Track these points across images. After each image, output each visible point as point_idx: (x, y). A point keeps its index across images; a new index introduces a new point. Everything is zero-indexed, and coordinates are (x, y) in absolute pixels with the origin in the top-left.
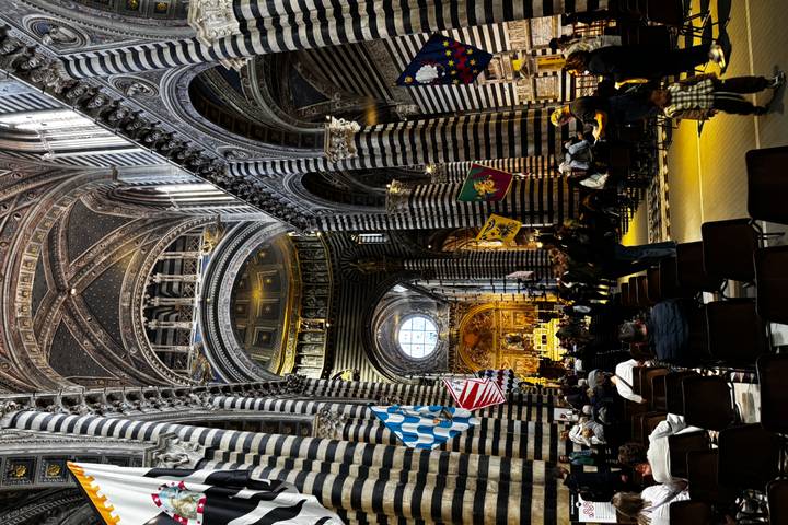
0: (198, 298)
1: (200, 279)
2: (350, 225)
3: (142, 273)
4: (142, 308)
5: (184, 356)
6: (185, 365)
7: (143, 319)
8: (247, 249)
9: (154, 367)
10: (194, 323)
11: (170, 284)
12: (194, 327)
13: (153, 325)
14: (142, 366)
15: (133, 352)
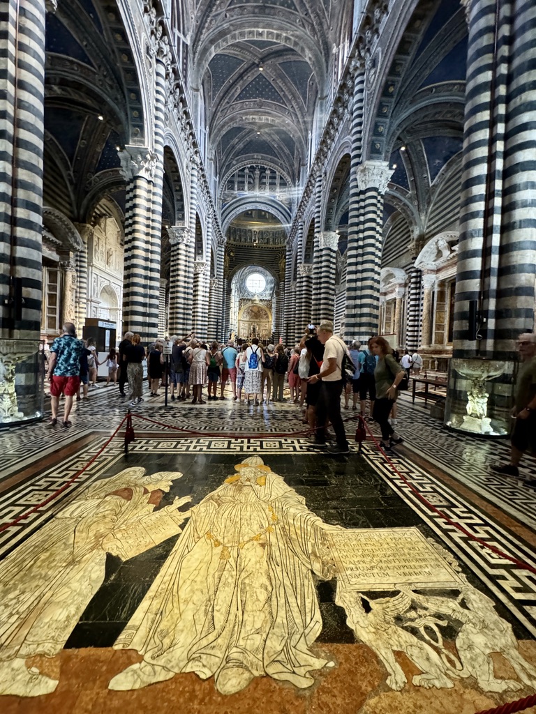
1: (267, 194)
3: (270, 164)
4: (254, 165)
5: (233, 189)
6: (229, 189)
7: (249, 166)
9: (229, 172)
10: (247, 193)
11: (265, 177)
12: (245, 193)
13: (247, 171)
14: (229, 167)
15: (234, 162)
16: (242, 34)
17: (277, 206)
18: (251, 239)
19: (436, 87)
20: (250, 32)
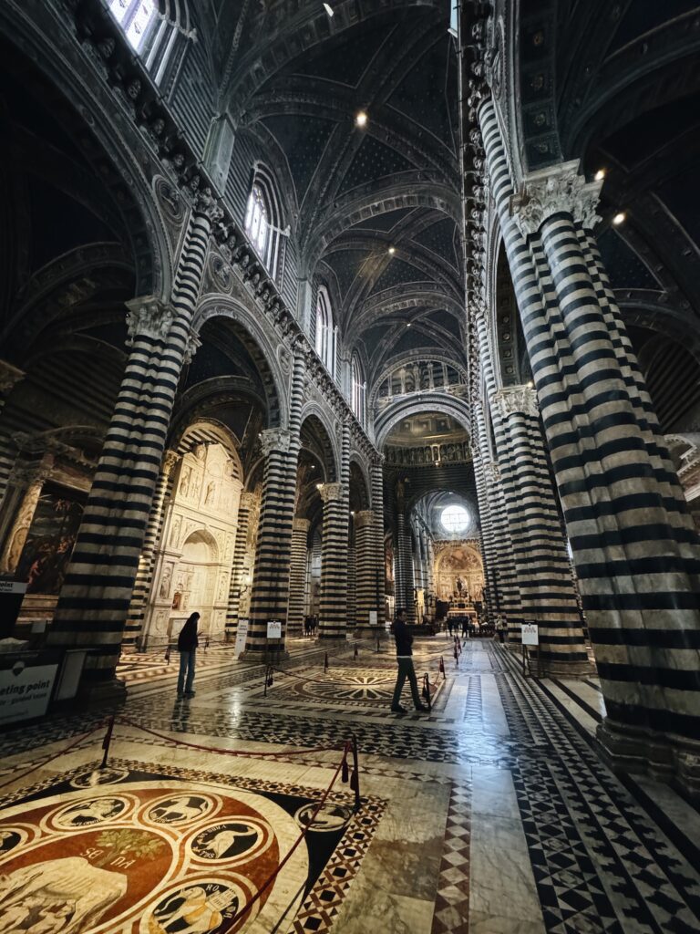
0: (420, 393)
1: (431, 391)
2: (478, 476)
3: (432, 356)
4: (411, 363)
5: (386, 395)
6: (383, 396)
7: (405, 365)
8: (456, 414)
9: (379, 379)
10: (405, 395)
11: (427, 373)
12: (403, 395)
13: (403, 372)
14: (379, 372)
15: (385, 366)
16: (356, 216)
17: (448, 402)
18: (430, 457)
20: (365, 211)
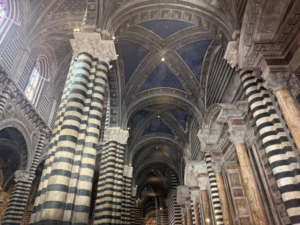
19: (149, 91)
